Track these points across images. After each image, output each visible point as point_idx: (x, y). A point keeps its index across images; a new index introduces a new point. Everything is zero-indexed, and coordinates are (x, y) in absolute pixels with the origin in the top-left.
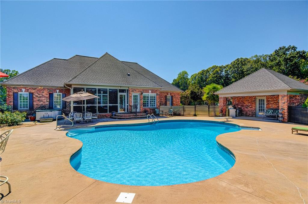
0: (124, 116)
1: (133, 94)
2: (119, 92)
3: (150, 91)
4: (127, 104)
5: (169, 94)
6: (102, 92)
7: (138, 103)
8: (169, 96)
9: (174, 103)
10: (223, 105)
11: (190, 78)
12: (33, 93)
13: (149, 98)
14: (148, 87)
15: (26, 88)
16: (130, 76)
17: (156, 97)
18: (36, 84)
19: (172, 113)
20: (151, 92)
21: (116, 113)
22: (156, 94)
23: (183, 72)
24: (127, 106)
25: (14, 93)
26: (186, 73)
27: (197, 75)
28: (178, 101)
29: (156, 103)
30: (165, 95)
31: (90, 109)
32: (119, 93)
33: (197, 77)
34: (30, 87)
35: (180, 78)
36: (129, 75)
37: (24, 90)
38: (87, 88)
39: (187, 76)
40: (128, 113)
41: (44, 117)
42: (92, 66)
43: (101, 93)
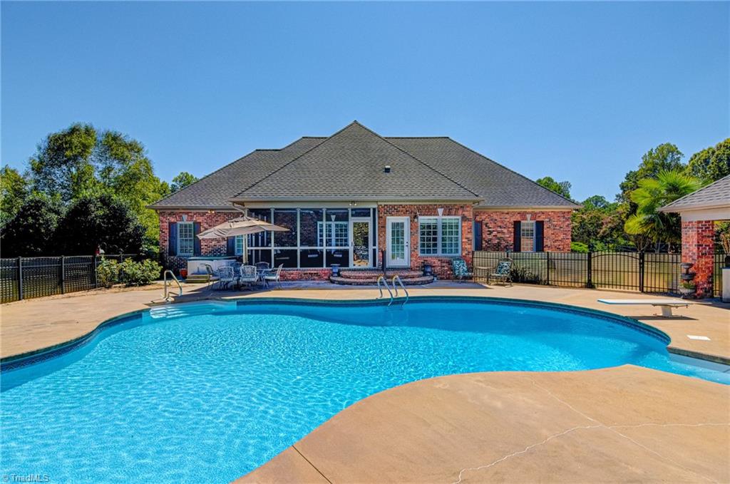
0: (355, 277)
1: (391, 220)
2: (353, 215)
3: (440, 211)
4: (374, 245)
5: (529, 216)
6: (333, 217)
7: (405, 244)
8: (529, 221)
9: (547, 242)
10: (695, 250)
11: (687, 163)
12: (200, 223)
13: (440, 230)
14: (433, 198)
15: (188, 213)
16: (388, 172)
17: (462, 227)
18: (203, 205)
19: (507, 275)
20: (445, 211)
21: (344, 268)
22: (459, 217)
23: (661, 149)
24: (374, 250)
25: (170, 224)
26: (672, 150)
27: (713, 153)
28: (562, 236)
29: (460, 242)
30: (512, 220)
31: (288, 258)
32: (353, 218)
33: (713, 159)
34: (195, 211)
35: (650, 166)
36: (387, 170)
37: (185, 217)
38: (276, 209)
39: (678, 159)
40: (375, 270)
41: (198, 271)
42: (303, 158)
43: (331, 220)
